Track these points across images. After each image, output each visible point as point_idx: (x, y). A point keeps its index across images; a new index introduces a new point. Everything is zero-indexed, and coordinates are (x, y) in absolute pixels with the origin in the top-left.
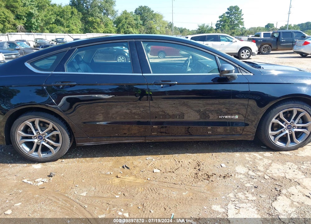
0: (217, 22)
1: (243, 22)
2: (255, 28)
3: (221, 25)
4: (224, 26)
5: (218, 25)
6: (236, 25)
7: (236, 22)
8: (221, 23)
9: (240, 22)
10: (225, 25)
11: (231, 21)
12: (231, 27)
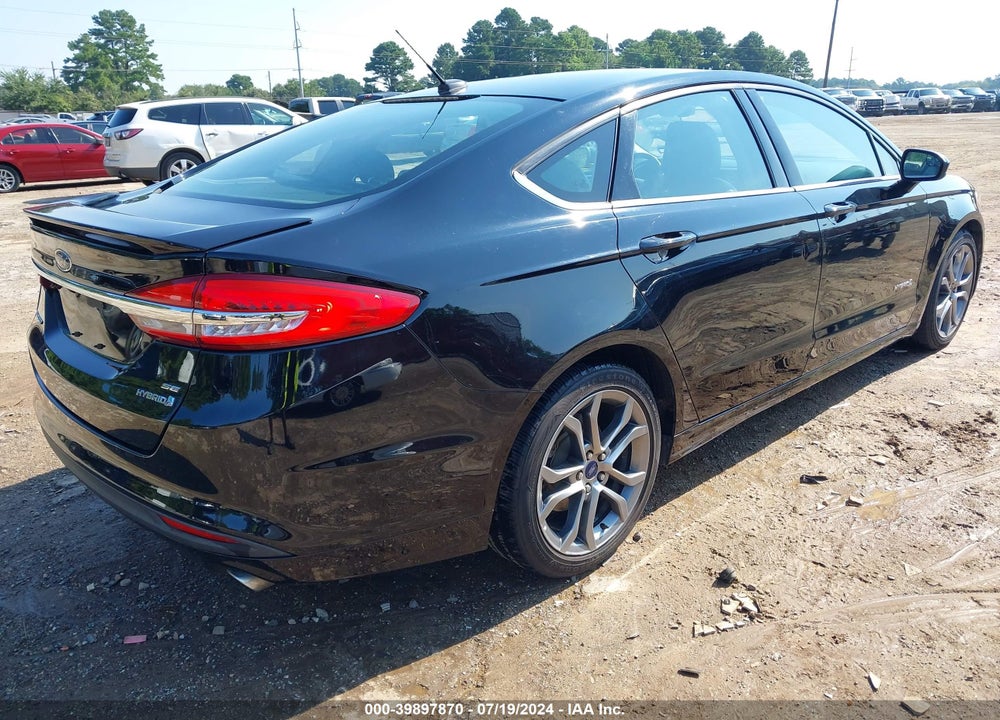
0: (64, 65)
1: (158, 68)
2: (199, 87)
3: (84, 73)
4: (94, 77)
5: (71, 72)
6: (138, 76)
7: (135, 67)
8: (81, 67)
9: (148, 65)
10: (98, 74)
11: (116, 62)
12: (121, 81)
